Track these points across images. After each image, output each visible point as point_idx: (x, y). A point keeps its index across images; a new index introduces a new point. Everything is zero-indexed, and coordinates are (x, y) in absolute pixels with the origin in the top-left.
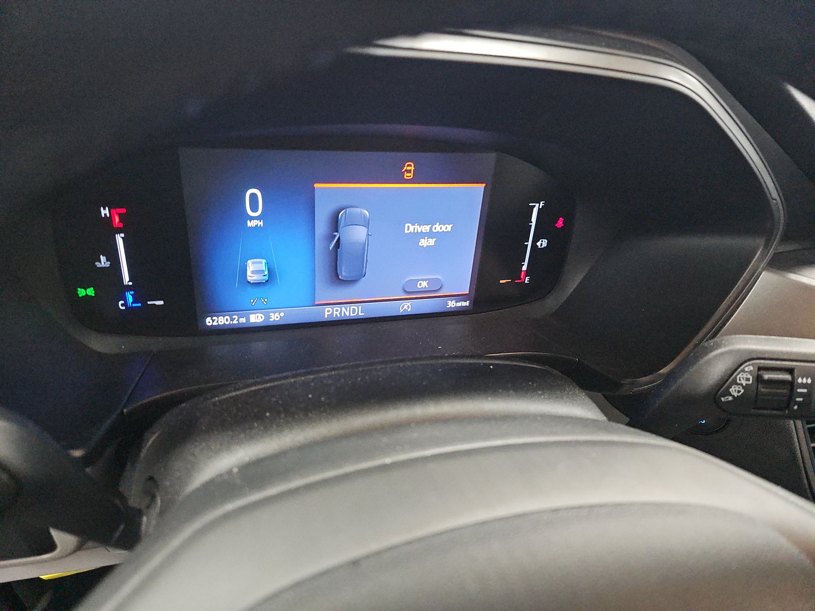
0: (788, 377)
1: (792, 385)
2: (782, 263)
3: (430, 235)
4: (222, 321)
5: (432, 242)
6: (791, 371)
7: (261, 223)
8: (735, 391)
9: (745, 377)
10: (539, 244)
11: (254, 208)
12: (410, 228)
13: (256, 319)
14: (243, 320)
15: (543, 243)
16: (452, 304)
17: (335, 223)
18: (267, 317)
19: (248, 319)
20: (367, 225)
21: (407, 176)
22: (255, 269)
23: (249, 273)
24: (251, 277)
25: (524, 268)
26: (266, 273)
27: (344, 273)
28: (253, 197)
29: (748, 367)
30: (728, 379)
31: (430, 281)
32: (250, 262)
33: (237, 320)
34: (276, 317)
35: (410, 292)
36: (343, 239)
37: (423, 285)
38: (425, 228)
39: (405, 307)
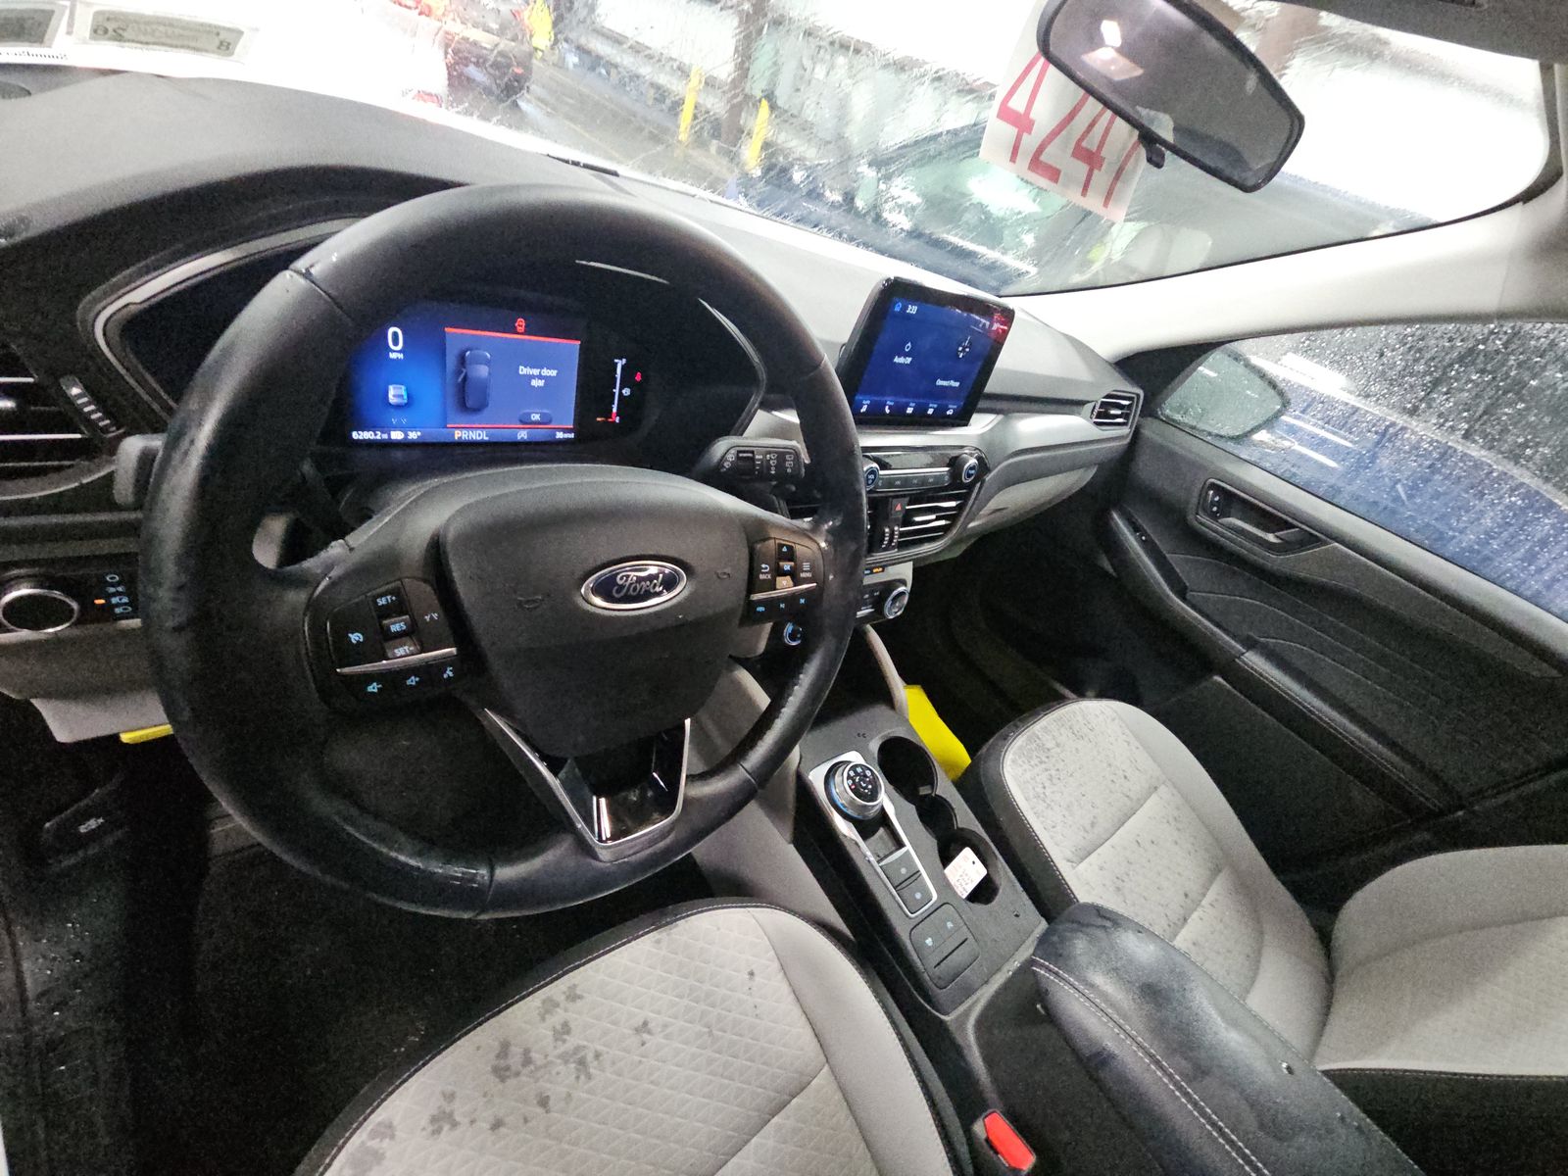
0: (751, 455)
1: (752, 459)
2: (768, 406)
3: (540, 377)
4: (367, 435)
5: (541, 383)
6: (752, 452)
7: (401, 356)
8: (727, 465)
9: (731, 457)
10: (624, 391)
11: (396, 343)
12: (523, 370)
13: (397, 435)
14: (385, 436)
15: (626, 392)
16: (560, 435)
17: (462, 360)
18: (406, 435)
19: (389, 435)
20: (488, 362)
21: (521, 329)
22: (395, 393)
23: (390, 396)
24: (392, 399)
25: (615, 410)
26: (405, 397)
27: (469, 404)
28: (395, 335)
29: (733, 451)
30: (723, 458)
31: (543, 415)
32: (391, 388)
33: (379, 436)
34: (413, 435)
35: (525, 422)
36: (469, 375)
37: (536, 417)
38: (536, 372)
39: (523, 435)
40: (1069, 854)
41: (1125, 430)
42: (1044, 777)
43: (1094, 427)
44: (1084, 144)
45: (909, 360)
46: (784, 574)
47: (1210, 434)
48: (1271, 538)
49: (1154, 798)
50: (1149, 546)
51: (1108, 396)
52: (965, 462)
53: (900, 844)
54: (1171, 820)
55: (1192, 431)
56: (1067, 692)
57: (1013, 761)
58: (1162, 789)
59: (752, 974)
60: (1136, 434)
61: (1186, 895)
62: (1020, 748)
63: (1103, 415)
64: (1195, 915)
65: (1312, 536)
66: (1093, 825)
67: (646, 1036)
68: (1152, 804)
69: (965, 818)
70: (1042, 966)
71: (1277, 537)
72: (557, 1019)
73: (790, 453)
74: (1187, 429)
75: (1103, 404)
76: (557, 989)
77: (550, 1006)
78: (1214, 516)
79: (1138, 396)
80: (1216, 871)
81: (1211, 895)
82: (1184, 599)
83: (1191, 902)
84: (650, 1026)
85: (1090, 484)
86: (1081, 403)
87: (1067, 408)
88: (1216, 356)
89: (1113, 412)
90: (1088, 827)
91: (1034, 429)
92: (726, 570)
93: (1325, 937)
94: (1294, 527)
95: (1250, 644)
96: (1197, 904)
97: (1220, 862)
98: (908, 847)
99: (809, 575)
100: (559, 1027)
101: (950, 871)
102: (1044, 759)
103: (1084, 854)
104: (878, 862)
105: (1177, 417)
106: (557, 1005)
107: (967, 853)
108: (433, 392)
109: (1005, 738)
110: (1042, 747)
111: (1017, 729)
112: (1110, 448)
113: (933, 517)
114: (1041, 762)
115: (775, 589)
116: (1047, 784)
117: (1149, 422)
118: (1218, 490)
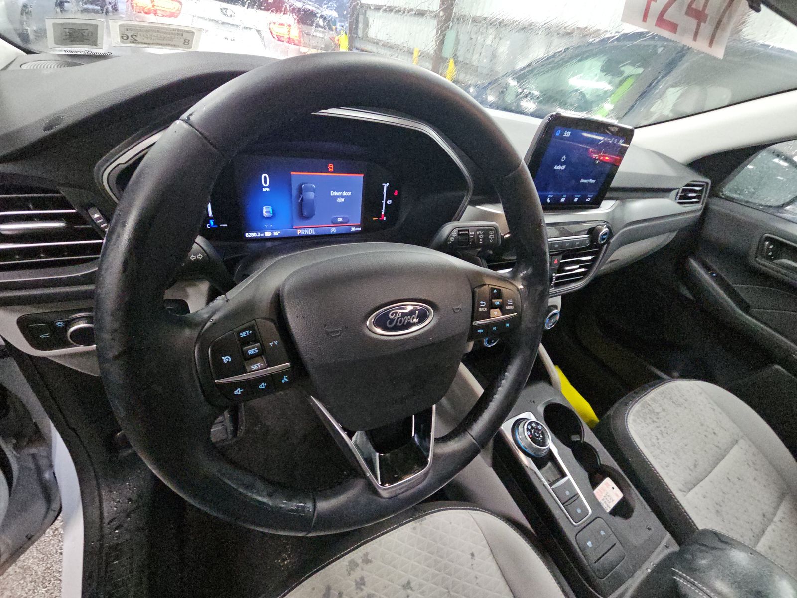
0: (467, 232)
1: (468, 235)
2: (473, 203)
3: (342, 197)
4: (253, 235)
5: (343, 200)
6: (468, 230)
7: (269, 190)
8: (452, 239)
9: (454, 234)
10: (388, 202)
11: (266, 183)
12: (333, 194)
13: (268, 234)
14: (262, 235)
15: (389, 202)
16: (353, 229)
17: (300, 191)
18: (273, 233)
19: (264, 234)
20: (314, 191)
21: (330, 170)
22: (266, 211)
23: (264, 213)
24: (265, 214)
25: (383, 213)
26: (272, 212)
27: (305, 214)
28: (265, 178)
29: (455, 230)
30: (449, 235)
31: (343, 218)
32: (264, 208)
33: (259, 235)
34: (276, 234)
35: (335, 223)
36: (304, 198)
37: (340, 220)
38: (339, 194)
39: (333, 230)
40: (681, 487)
41: (699, 206)
42: (656, 431)
43: (679, 206)
44: (694, 6)
45: (564, 167)
46: (495, 307)
47: (760, 205)
49: (736, 447)
50: (719, 279)
51: (687, 185)
52: (600, 230)
53: (563, 475)
54: (751, 464)
55: (747, 204)
57: (634, 420)
58: (741, 441)
59: (472, 555)
60: (706, 209)
61: (764, 515)
62: (638, 411)
63: (684, 197)
64: (769, 529)
66: (695, 466)
67: (409, 591)
68: (735, 452)
69: (605, 458)
70: (681, 576)
72: (357, 574)
73: (492, 230)
74: (743, 203)
75: (684, 191)
76: (356, 555)
77: (353, 565)
78: (769, 258)
79: (707, 184)
80: (782, 497)
81: (780, 514)
82: (747, 313)
83: (767, 519)
84: (412, 584)
85: (673, 241)
86: (670, 190)
87: (661, 194)
88: (762, 155)
89: (690, 195)
90: (692, 467)
91: (640, 208)
92: (458, 307)
96: (771, 521)
97: (785, 492)
98: (569, 476)
99: (512, 308)
100: (358, 580)
101: (597, 492)
102: (655, 419)
103: (690, 486)
104: (551, 485)
105: (735, 196)
106: (357, 565)
107: (608, 481)
108: (286, 209)
109: (626, 404)
110: (652, 411)
111: (634, 399)
112: (689, 218)
113: (578, 266)
114: (653, 422)
115: (490, 318)
116: (659, 436)
117: (715, 200)
118: (772, 241)
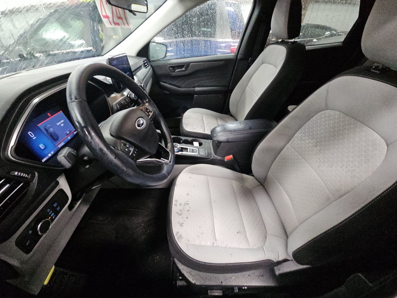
0: (120, 103)
1: (122, 103)
2: (109, 97)
3: (62, 123)
4: (45, 159)
6: (120, 102)
7: (35, 137)
8: (119, 108)
9: (118, 105)
11: (32, 136)
12: (58, 124)
13: (50, 155)
14: (48, 157)
16: (75, 133)
17: (47, 130)
18: (51, 154)
19: (48, 156)
21: (50, 116)
22: (42, 146)
23: (41, 148)
24: (42, 148)
26: (44, 146)
27: (55, 138)
28: (30, 133)
30: (117, 107)
31: (69, 131)
32: (40, 145)
33: (47, 158)
34: (52, 153)
35: (67, 135)
36: (50, 132)
37: (68, 132)
38: (60, 123)
39: (69, 138)
41: (150, 67)
42: (191, 127)
43: (146, 69)
44: (118, 16)
46: (149, 112)
47: (161, 59)
48: (184, 69)
50: (170, 84)
51: (143, 62)
53: (187, 149)
54: (208, 118)
55: (158, 60)
56: (180, 117)
57: (186, 128)
58: (203, 116)
59: (190, 177)
60: (152, 66)
62: (185, 126)
63: (145, 66)
65: (187, 65)
67: (189, 194)
68: (204, 119)
69: (190, 139)
70: (215, 139)
71: (184, 68)
72: (178, 204)
74: (157, 60)
75: (144, 64)
76: (174, 203)
77: (176, 205)
78: (174, 72)
79: (146, 59)
81: (219, 122)
82: (181, 88)
84: (188, 193)
86: (141, 66)
87: (140, 68)
89: (146, 64)
90: (202, 127)
93: (231, 115)
94: (184, 65)
95: (194, 87)
97: (216, 118)
98: (188, 148)
99: (152, 110)
100: (180, 205)
101: (194, 145)
103: (204, 129)
104: (187, 152)
105: (154, 59)
106: (176, 204)
107: (194, 142)
108: (49, 142)
109: (182, 127)
110: (187, 124)
111: (182, 124)
112: (151, 71)
114: (189, 125)
115: (150, 115)
116: (192, 127)
117: (151, 63)
118: (171, 67)
